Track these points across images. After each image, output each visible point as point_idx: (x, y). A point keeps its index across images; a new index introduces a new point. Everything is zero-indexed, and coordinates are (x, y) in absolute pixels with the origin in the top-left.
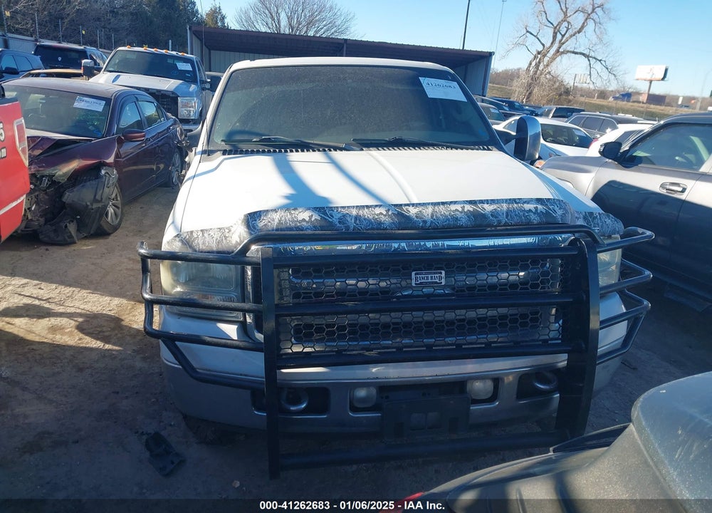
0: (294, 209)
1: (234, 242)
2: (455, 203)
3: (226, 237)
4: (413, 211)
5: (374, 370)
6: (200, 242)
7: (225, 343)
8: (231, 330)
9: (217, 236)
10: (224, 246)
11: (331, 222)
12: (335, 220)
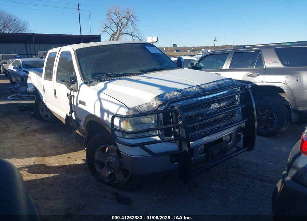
0: (171, 92)
1: (154, 107)
2: (211, 82)
3: (150, 106)
4: (203, 86)
5: (205, 139)
6: (141, 110)
7: (156, 142)
8: (157, 138)
9: (146, 106)
10: (150, 109)
12: (185, 93)
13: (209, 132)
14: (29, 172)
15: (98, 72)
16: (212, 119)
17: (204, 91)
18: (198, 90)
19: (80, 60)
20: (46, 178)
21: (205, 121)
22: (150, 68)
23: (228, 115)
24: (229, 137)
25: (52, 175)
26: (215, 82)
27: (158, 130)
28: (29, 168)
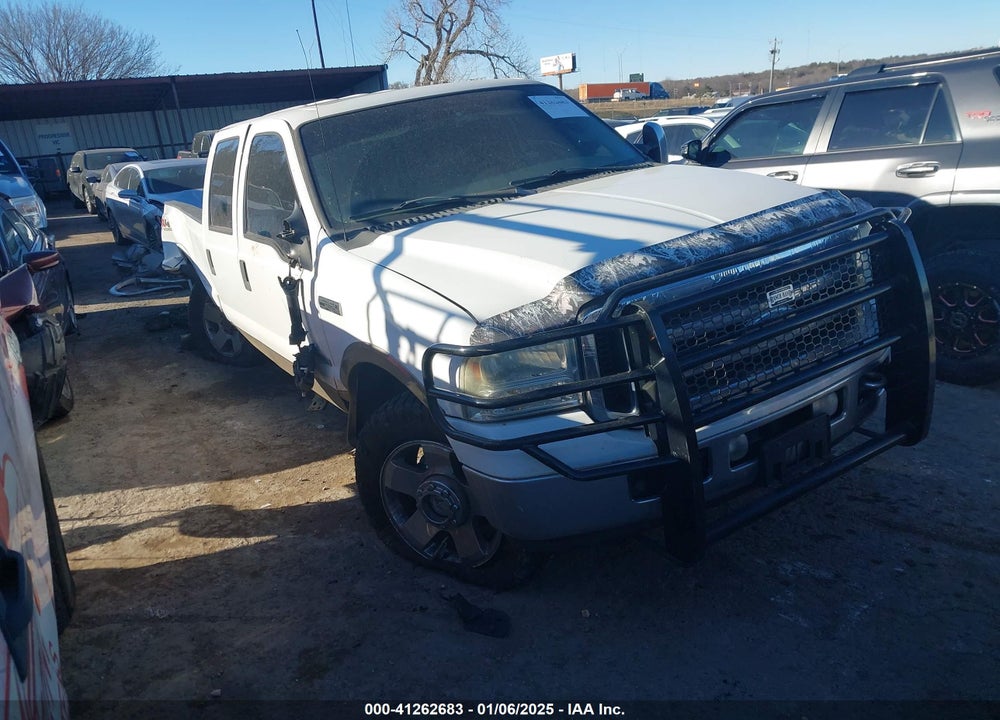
0: (621, 256)
1: (564, 312)
2: (764, 212)
3: (550, 311)
4: (737, 229)
5: (749, 412)
6: (519, 324)
7: (577, 431)
8: (581, 418)
9: (536, 311)
10: (552, 321)
11: (670, 260)
12: (672, 256)
13: (764, 388)
14: (183, 531)
15: (374, 197)
16: (771, 344)
17: (738, 245)
18: (717, 243)
19: (313, 159)
20: (236, 550)
21: (747, 350)
22: (547, 170)
23: (830, 326)
24: (833, 400)
25: (253, 540)
26: (778, 208)
27: (584, 390)
28: (184, 519)
